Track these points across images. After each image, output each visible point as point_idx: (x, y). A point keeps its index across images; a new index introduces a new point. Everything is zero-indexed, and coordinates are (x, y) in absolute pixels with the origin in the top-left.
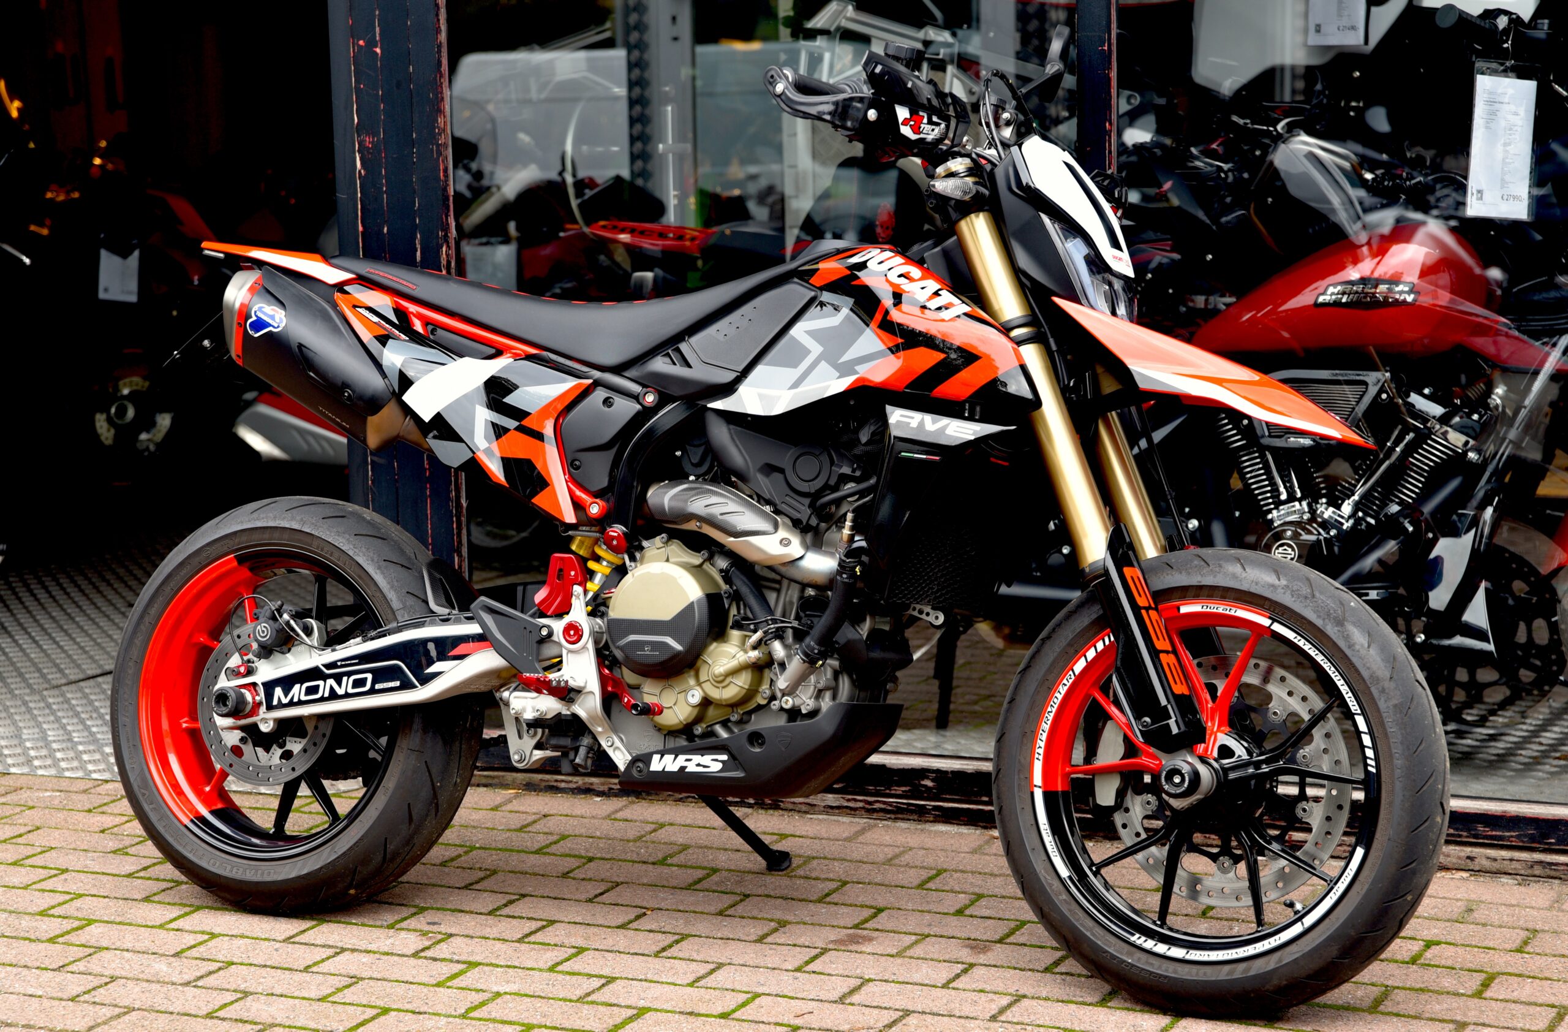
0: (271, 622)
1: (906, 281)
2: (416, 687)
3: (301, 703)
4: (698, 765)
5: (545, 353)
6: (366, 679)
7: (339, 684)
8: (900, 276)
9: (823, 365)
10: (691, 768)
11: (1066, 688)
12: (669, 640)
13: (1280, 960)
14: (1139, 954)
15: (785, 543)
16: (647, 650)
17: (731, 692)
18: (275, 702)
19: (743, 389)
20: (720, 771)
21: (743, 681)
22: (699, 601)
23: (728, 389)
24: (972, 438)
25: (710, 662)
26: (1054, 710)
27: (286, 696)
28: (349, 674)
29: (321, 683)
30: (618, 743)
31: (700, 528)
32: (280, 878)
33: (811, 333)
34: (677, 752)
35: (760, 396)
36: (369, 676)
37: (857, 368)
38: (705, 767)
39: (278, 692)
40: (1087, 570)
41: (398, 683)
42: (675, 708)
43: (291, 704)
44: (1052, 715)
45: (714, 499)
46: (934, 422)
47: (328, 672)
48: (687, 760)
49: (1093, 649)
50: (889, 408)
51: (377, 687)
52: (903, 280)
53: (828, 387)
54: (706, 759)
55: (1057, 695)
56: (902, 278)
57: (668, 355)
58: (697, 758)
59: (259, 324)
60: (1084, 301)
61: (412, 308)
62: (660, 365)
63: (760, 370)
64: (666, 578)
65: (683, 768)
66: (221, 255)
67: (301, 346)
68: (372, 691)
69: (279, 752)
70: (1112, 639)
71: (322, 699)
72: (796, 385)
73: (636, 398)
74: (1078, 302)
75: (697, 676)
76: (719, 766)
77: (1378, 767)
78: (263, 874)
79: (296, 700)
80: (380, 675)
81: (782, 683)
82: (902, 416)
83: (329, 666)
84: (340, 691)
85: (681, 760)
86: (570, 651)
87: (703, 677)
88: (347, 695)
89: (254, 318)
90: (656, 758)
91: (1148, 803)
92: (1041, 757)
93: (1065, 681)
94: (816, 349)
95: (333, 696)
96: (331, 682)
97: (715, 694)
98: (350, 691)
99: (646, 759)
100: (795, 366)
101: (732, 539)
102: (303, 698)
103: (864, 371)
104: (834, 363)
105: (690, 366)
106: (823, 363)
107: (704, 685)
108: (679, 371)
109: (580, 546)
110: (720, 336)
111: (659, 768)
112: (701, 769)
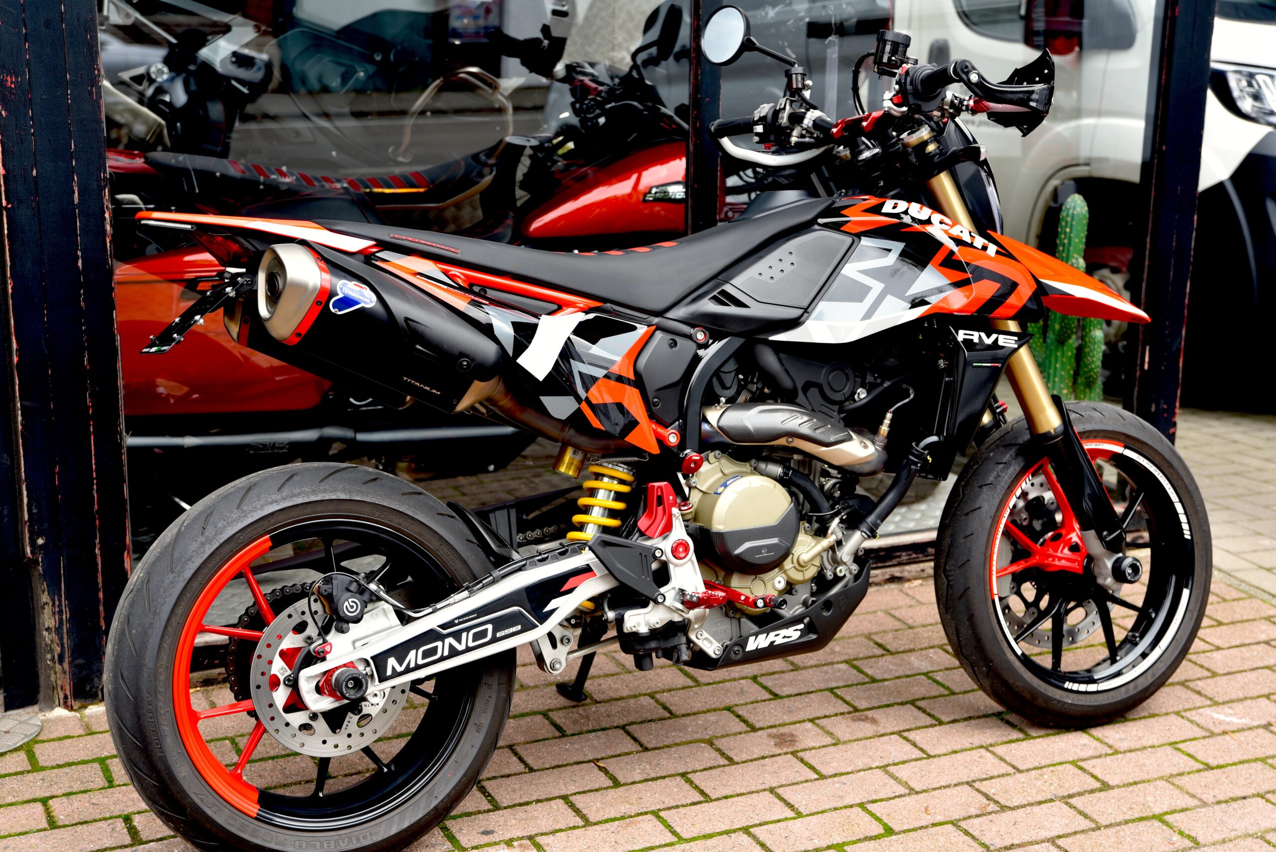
0: (357, 595)
2: (537, 626)
3: (418, 667)
4: (785, 637)
5: (608, 305)
6: (487, 630)
7: (459, 641)
8: (940, 223)
9: (889, 298)
10: (779, 641)
12: (777, 541)
15: (863, 446)
16: (764, 553)
17: (810, 572)
18: (389, 672)
19: (808, 324)
20: (799, 638)
22: (793, 503)
23: (793, 323)
24: (1015, 347)
25: (793, 551)
26: (999, 537)
27: (401, 665)
28: (468, 629)
29: (439, 644)
31: (790, 443)
34: (767, 631)
35: (830, 327)
36: (490, 627)
37: (928, 300)
38: (788, 637)
39: (392, 662)
40: (1053, 433)
41: (519, 627)
43: (408, 670)
44: (998, 541)
45: (802, 418)
46: (988, 337)
47: (445, 632)
48: (776, 635)
49: (1020, 488)
51: (498, 635)
53: (901, 316)
54: (790, 631)
55: (1001, 525)
57: (715, 297)
58: (782, 632)
62: (708, 306)
63: (822, 306)
65: (772, 642)
67: (407, 319)
68: (495, 640)
69: (356, 718)
71: (443, 659)
72: (868, 315)
73: (689, 337)
75: (783, 566)
76: (799, 633)
79: (412, 665)
80: (499, 624)
81: (845, 557)
82: (965, 334)
83: (444, 626)
84: (461, 647)
85: (771, 636)
86: (676, 565)
87: (788, 564)
88: (468, 649)
90: (752, 639)
92: (994, 573)
93: (1005, 515)
94: (877, 287)
95: (454, 653)
96: (450, 640)
97: (797, 577)
98: (471, 644)
99: (743, 643)
101: (824, 449)
102: (420, 662)
103: (935, 301)
104: (901, 296)
105: (746, 306)
106: (889, 296)
107: (788, 572)
108: (732, 310)
109: (569, 467)
110: (766, 277)
111: (754, 648)
112: (786, 640)
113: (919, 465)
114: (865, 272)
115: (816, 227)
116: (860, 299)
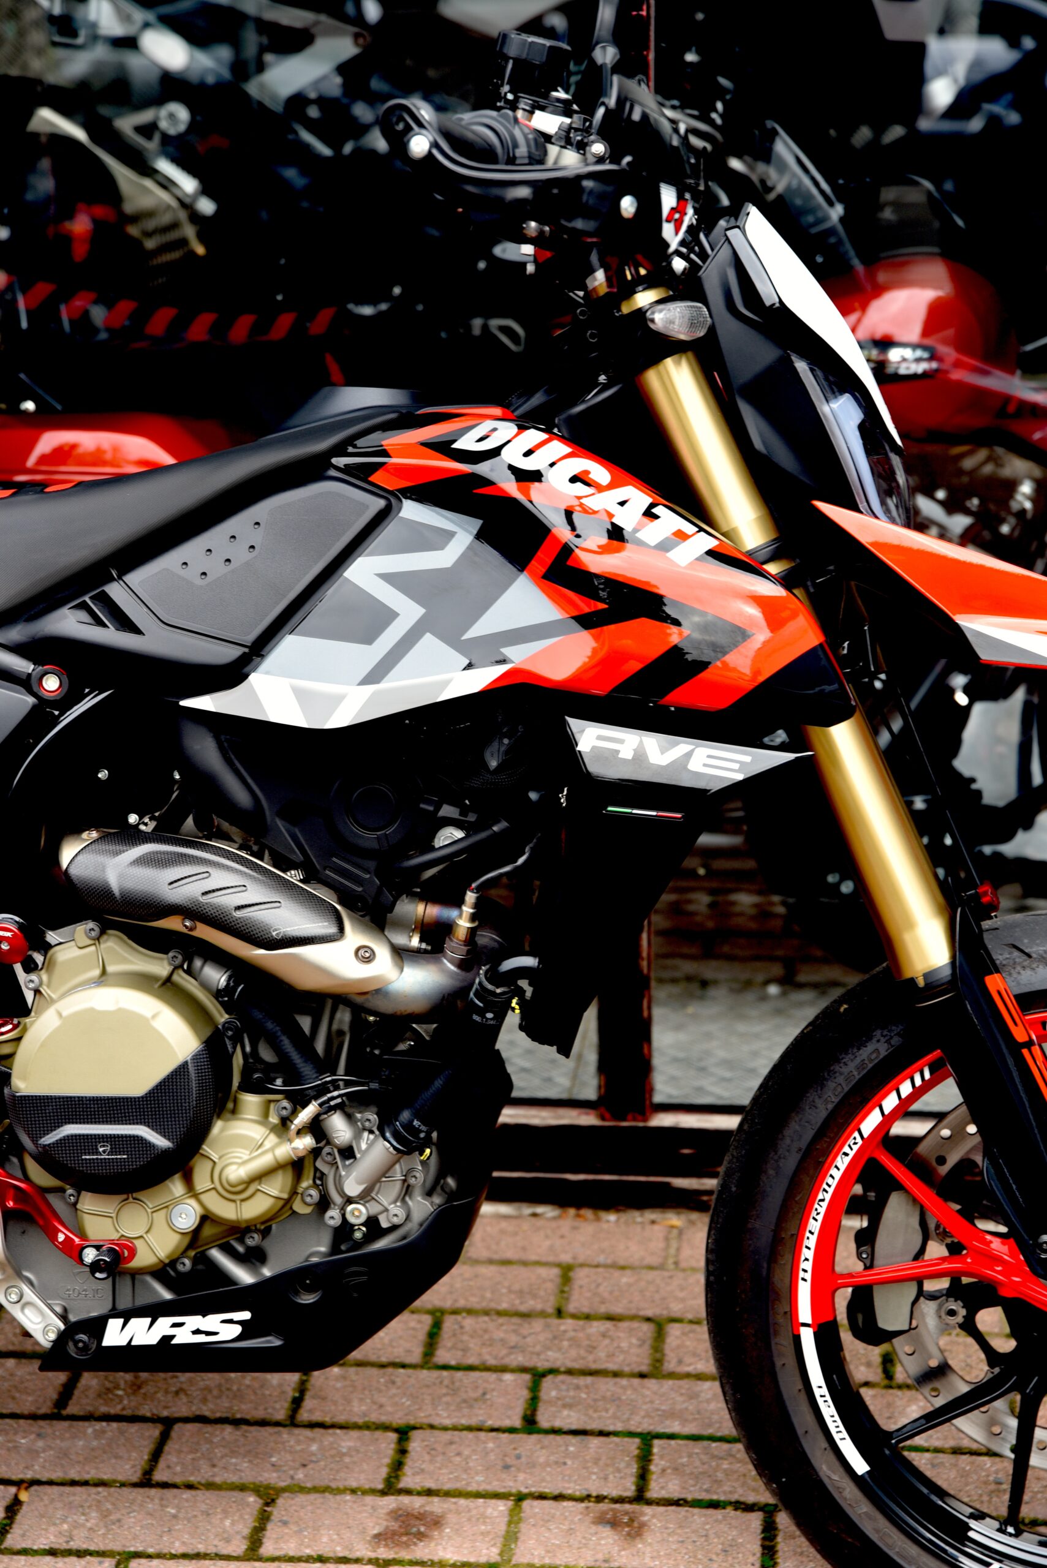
1: (587, 490)
4: (197, 1332)
8: (574, 479)
9: (429, 640)
10: (183, 1337)
11: (847, 1160)
12: (141, 1131)
15: (365, 956)
16: (104, 1152)
17: (254, 1208)
19: (256, 679)
20: (239, 1339)
21: (276, 1188)
22: (196, 1057)
23: (231, 675)
24: (740, 777)
25: (215, 1156)
26: (828, 1197)
31: (191, 929)
33: (393, 579)
34: (154, 1311)
35: (299, 693)
37: (508, 651)
38: (208, 1333)
40: (921, 983)
42: (150, 1238)
44: (825, 1204)
45: (219, 878)
46: (663, 751)
48: (175, 1325)
49: (894, 1094)
50: (574, 724)
52: (579, 489)
53: (446, 684)
54: (211, 1322)
55: (833, 1171)
56: (579, 485)
57: (83, 606)
58: (194, 1321)
60: (862, 506)
62: (69, 623)
63: (291, 645)
64: (124, 1018)
65: (166, 1339)
70: (927, 1076)
72: (374, 677)
73: (25, 683)
74: (855, 508)
75: (188, 1180)
76: (237, 1330)
81: (352, 1188)
82: (600, 738)
85: (164, 1326)
87: (201, 1181)
90: (114, 1324)
91: (952, 1313)
92: (808, 1276)
93: (846, 1149)
94: (409, 611)
97: (227, 1211)
99: (97, 1326)
100: (368, 640)
101: (262, 952)
103: (519, 655)
104: (453, 640)
105: (135, 630)
106: (428, 636)
107: (203, 1197)
108: (110, 636)
110: (192, 574)
111: (122, 1341)
112: (202, 1339)
113: (490, 1015)
114: (389, 578)
115: (332, 473)
116: (368, 637)
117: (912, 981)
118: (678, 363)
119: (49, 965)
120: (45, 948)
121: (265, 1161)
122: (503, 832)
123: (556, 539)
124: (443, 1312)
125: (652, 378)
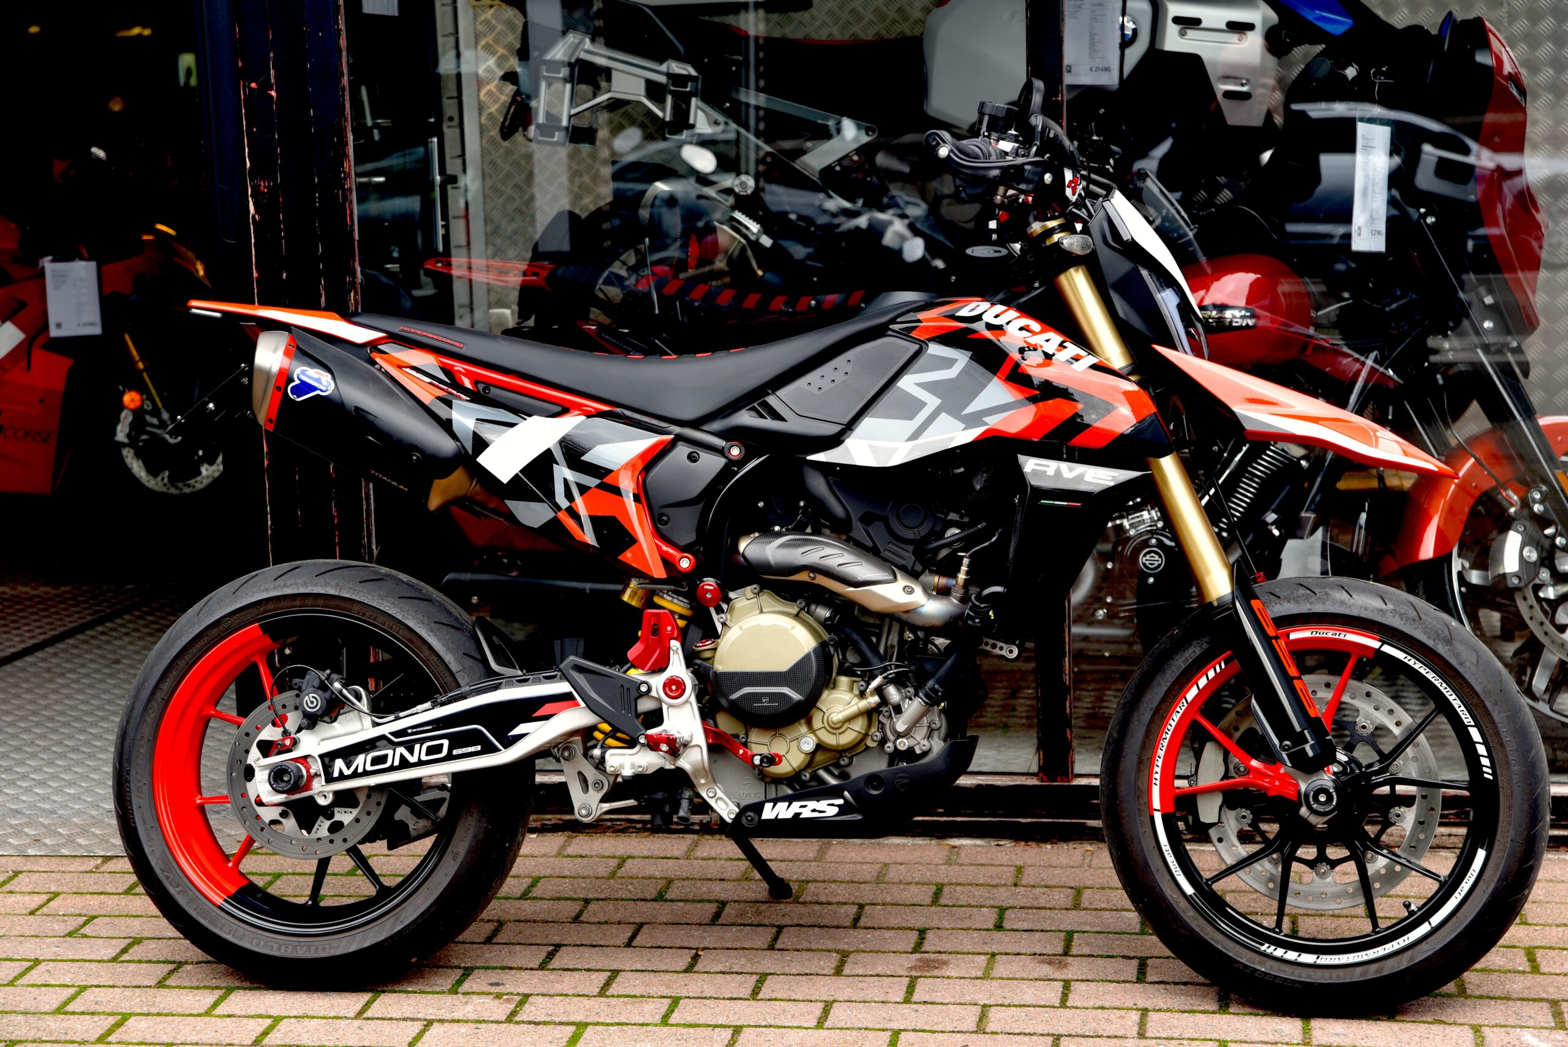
0: (320, 692)
1: (1029, 334)
2: (499, 750)
3: (366, 773)
4: (814, 811)
5: (619, 410)
6: (442, 745)
7: (411, 751)
8: (1021, 329)
9: (944, 416)
10: (806, 814)
11: (1179, 715)
12: (786, 690)
13: (1412, 958)
14: (1270, 963)
15: (909, 591)
16: (765, 702)
17: (847, 738)
18: (336, 774)
19: (849, 442)
20: (837, 815)
21: (859, 725)
22: (815, 650)
23: (834, 441)
24: (1112, 484)
25: (824, 709)
26: (1168, 737)
27: (348, 768)
28: (422, 741)
29: (390, 752)
30: (720, 794)
31: (813, 579)
32: (337, 953)
33: (923, 386)
34: (790, 800)
35: (871, 447)
36: (446, 743)
37: (985, 419)
38: (820, 812)
39: (339, 764)
40: (1215, 604)
41: (479, 748)
42: (788, 756)
43: (355, 775)
44: (1166, 741)
45: (828, 551)
46: (1071, 470)
47: (396, 740)
48: (802, 807)
49: (1204, 677)
50: (1022, 458)
51: (455, 752)
52: (1024, 333)
53: (953, 439)
54: (822, 805)
55: (1171, 722)
56: (1024, 332)
57: (754, 409)
58: (812, 804)
59: (305, 387)
60: (1180, 348)
61: (459, 366)
62: (745, 418)
63: (867, 423)
64: (776, 629)
65: (797, 815)
66: (218, 315)
67: (357, 409)
68: (450, 757)
69: (327, 823)
70: (1223, 666)
71: (392, 769)
72: (915, 436)
73: (720, 452)
74: (1175, 348)
75: (809, 723)
76: (836, 810)
77: (1494, 774)
78: (316, 950)
79: (360, 770)
80: (457, 741)
81: (901, 727)
82: (1036, 464)
83: (396, 734)
84: (413, 759)
85: (796, 807)
86: (670, 706)
87: (817, 723)
88: (420, 763)
89: (297, 382)
90: (768, 806)
91: (1244, 817)
92: (1158, 782)
93: (1178, 709)
94: (932, 402)
95: (404, 764)
96: (401, 750)
97: (830, 740)
98: (424, 758)
99: (758, 808)
100: (911, 418)
101: (852, 589)
102: (369, 768)
103: (993, 421)
104: (955, 413)
105: (781, 419)
106: (943, 414)
107: (818, 733)
108: (769, 423)
109: (632, 597)
110: (813, 389)
111: (772, 816)
112: (816, 815)
113: (977, 620)
114: (920, 385)
115: (890, 333)
116: (911, 417)
117: (1211, 603)
118: (1077, 271)
119: (731, 610)
120: (728, 601)
121: (853, 709)
122: (983, 528)
123: (1012, 359)
124: (943, 885)
125: (1063, 279)
